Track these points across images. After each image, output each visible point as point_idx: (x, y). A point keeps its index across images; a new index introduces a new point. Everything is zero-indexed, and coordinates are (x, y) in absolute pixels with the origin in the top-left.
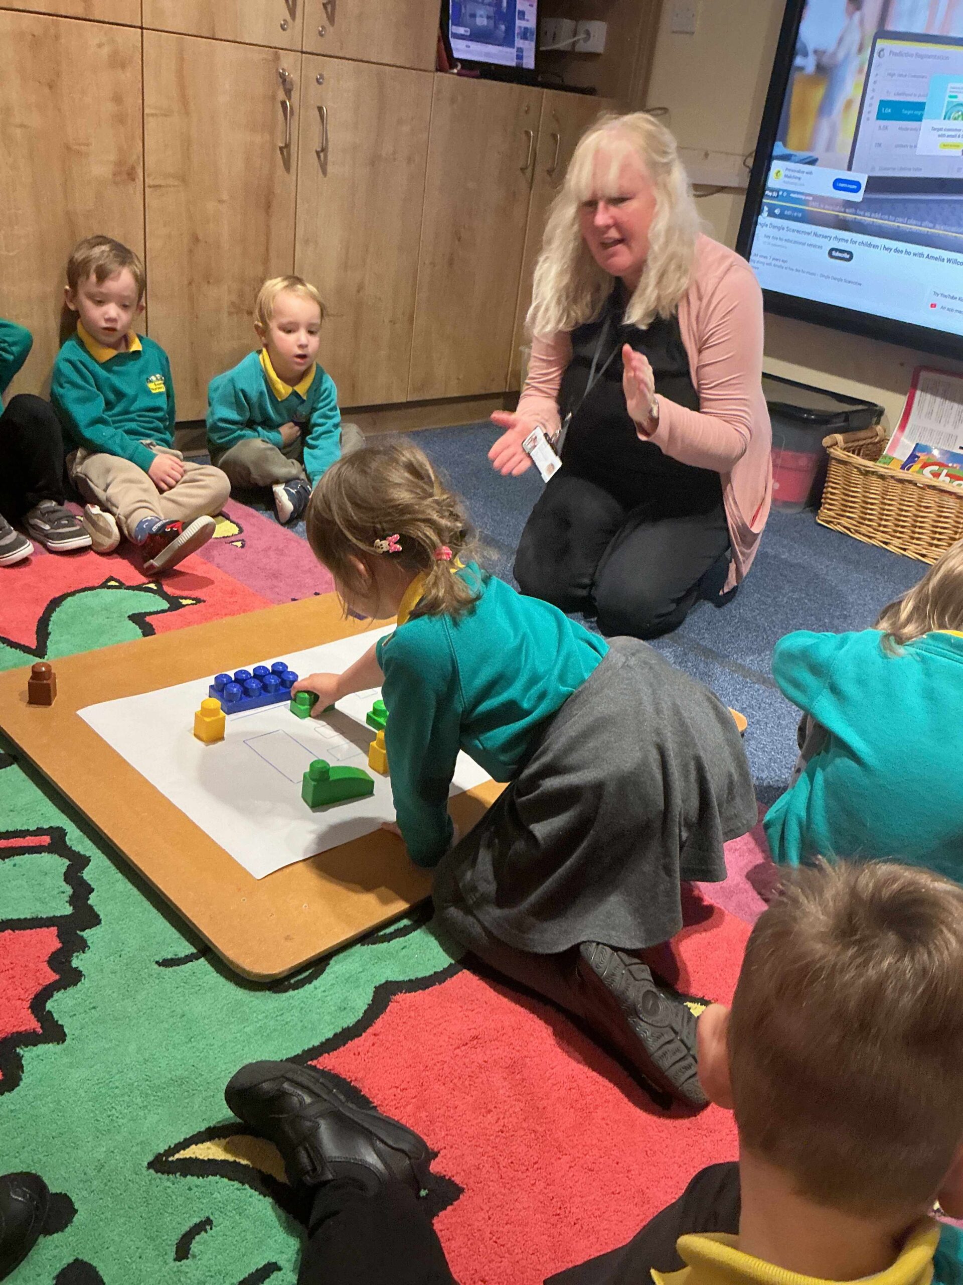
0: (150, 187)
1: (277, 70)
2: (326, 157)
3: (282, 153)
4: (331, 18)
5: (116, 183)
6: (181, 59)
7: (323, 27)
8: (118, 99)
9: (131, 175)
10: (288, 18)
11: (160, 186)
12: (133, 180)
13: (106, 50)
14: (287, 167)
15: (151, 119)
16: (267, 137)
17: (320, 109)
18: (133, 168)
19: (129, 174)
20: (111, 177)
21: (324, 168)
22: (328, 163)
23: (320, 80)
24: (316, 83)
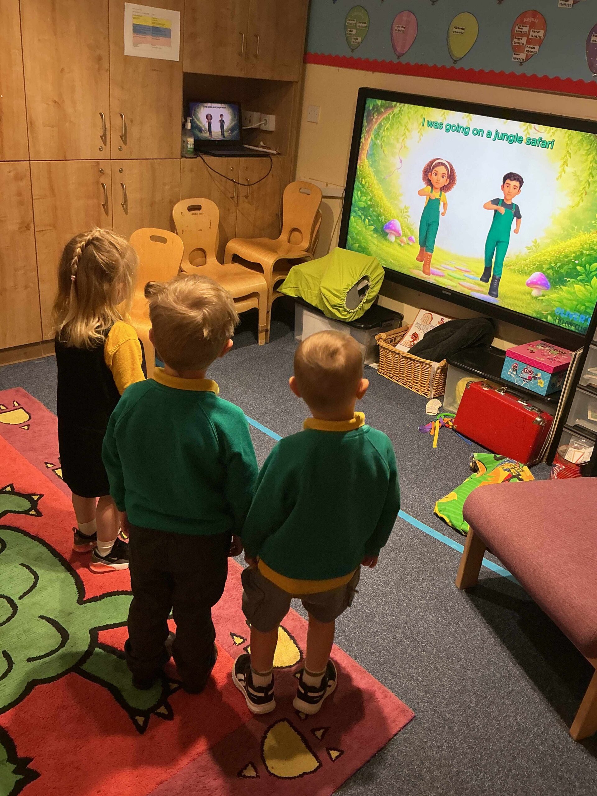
0: (37, 231)
1: (99, 169)
2: (127, 206)
3: (104, 207)
4: (125, 142)
5: (21, 232)
6: (50, 172)
7: (121, 147)
8: (19, 194)
9: (28, 228)
10: (103, 146)
11: (43, 231)
12: (29, 230)
13: (12, 174)
14: (107, 214)
15: (36, 201)
16: (96, 201)
17: (122, 184)
18: (29, 224)
19: (26, 227)
20: (17, 229)
21: (126, 211)
22: (128, 209)
23: (121, 171)
24: (119, 173)
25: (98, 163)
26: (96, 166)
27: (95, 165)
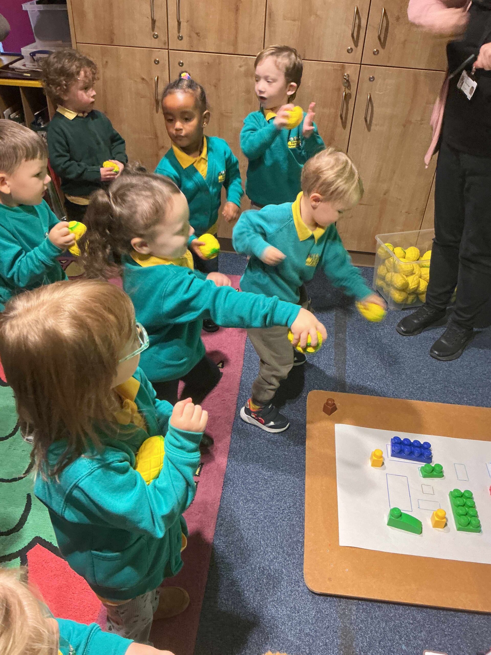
1: (343, 74)
2: (371, 121)
3: (342, 119)
4: (383, 45)
7: (377, 50)
8: (248, 91)
10: (353, 47)
13: (243, 69)
16: (333, 110)
21: (369, 127)
22: (372, 124)
23: (372, 79)
24: (368, 81)
25: (343, 67)
26: (341, 70)
27: (340, 68)
